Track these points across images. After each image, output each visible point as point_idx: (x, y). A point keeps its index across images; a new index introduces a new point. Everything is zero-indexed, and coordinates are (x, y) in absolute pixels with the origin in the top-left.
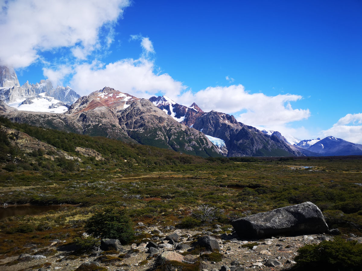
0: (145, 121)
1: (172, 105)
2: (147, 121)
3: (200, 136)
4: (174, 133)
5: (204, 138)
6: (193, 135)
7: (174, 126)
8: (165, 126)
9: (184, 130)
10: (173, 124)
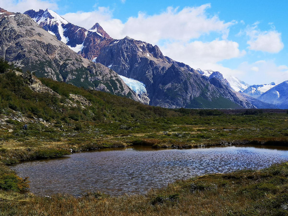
0: (24, 50)
1: (63, 25)
2: (27, 50)
3: (111, 77)
4: (72, 71)
5: (117, 80)
6: (100, 74)
7: (71, 60)
8: (56, 59)
9: (86, 66)
10: (69, 57)
